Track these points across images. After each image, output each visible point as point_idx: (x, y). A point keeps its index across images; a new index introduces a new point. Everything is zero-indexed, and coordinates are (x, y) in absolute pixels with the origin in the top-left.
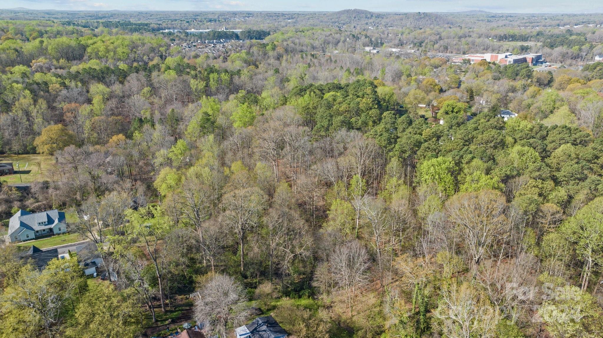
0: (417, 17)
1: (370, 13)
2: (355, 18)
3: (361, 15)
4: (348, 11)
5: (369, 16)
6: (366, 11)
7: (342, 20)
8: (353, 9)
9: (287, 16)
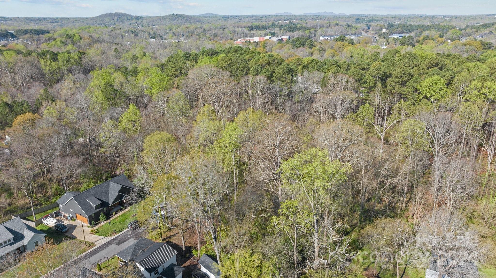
0: (172, 17)
1: (130, 15)
2: (118, 20)
3: (123, 18)
4: (110, 15)
5: (129, 18)
6: (126, 14)
7: (107, 22)
8: (114, 13)
9: (50, 21)
